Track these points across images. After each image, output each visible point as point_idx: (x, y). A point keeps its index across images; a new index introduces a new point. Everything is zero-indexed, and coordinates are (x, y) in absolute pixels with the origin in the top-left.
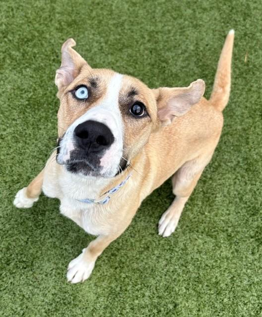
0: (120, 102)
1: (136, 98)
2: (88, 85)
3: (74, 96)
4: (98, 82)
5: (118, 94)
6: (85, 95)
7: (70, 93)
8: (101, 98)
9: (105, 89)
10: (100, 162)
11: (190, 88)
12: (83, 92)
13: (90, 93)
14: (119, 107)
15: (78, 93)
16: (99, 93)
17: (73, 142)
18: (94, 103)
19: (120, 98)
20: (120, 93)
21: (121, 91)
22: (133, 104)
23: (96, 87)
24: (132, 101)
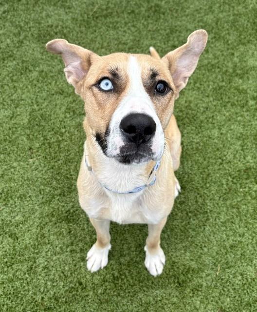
0: (145, 86)
2: (110, 76)
4: (118, 72)
5: (141, 79)
6: (110, 86)
7: (94, 88)
10: (152, 150)
11: (189, 43)
12: (107, 84)
14: (146, 91)
17: (122, 139)
18: (123, 93)
19: (144, 83)
20: (142, 78)
22: (156, 84)
24: (155, 82)
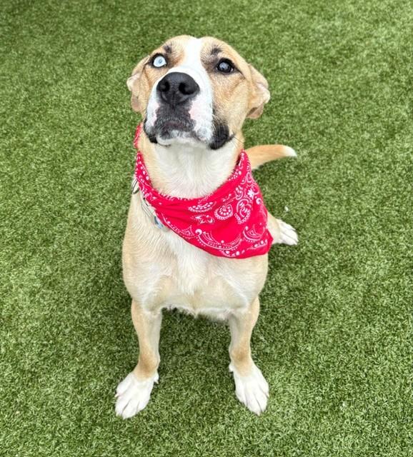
0: (202, 61)
1: (220, 55)
3: (153, 66)
8: (181, 61)
9: (182, 52)
12: (160, 61)
13: (167, 59)
14: (203, 66)
15: (156, 63)
16: (177, 56)
21: (202, 50)
22: (218, 62)
23: (171, 52)
24: (217, 59)
